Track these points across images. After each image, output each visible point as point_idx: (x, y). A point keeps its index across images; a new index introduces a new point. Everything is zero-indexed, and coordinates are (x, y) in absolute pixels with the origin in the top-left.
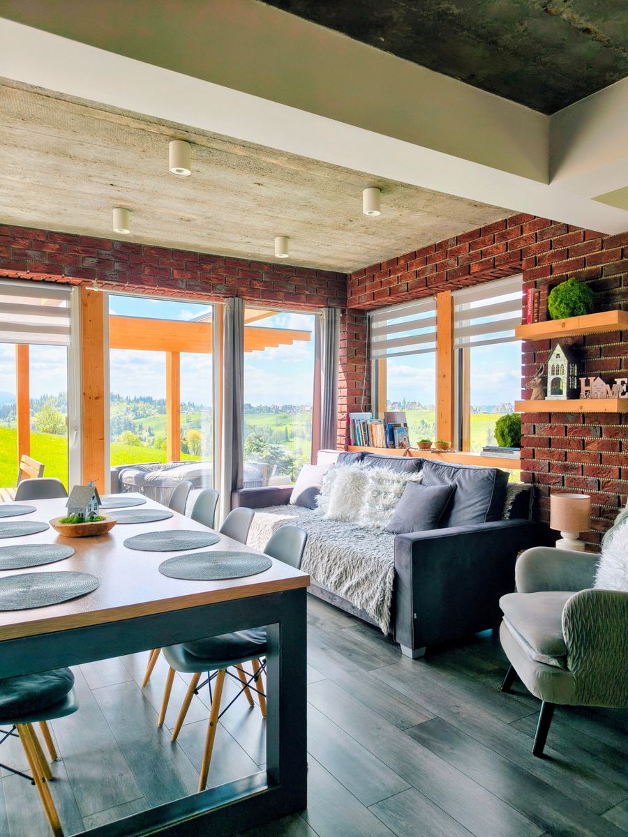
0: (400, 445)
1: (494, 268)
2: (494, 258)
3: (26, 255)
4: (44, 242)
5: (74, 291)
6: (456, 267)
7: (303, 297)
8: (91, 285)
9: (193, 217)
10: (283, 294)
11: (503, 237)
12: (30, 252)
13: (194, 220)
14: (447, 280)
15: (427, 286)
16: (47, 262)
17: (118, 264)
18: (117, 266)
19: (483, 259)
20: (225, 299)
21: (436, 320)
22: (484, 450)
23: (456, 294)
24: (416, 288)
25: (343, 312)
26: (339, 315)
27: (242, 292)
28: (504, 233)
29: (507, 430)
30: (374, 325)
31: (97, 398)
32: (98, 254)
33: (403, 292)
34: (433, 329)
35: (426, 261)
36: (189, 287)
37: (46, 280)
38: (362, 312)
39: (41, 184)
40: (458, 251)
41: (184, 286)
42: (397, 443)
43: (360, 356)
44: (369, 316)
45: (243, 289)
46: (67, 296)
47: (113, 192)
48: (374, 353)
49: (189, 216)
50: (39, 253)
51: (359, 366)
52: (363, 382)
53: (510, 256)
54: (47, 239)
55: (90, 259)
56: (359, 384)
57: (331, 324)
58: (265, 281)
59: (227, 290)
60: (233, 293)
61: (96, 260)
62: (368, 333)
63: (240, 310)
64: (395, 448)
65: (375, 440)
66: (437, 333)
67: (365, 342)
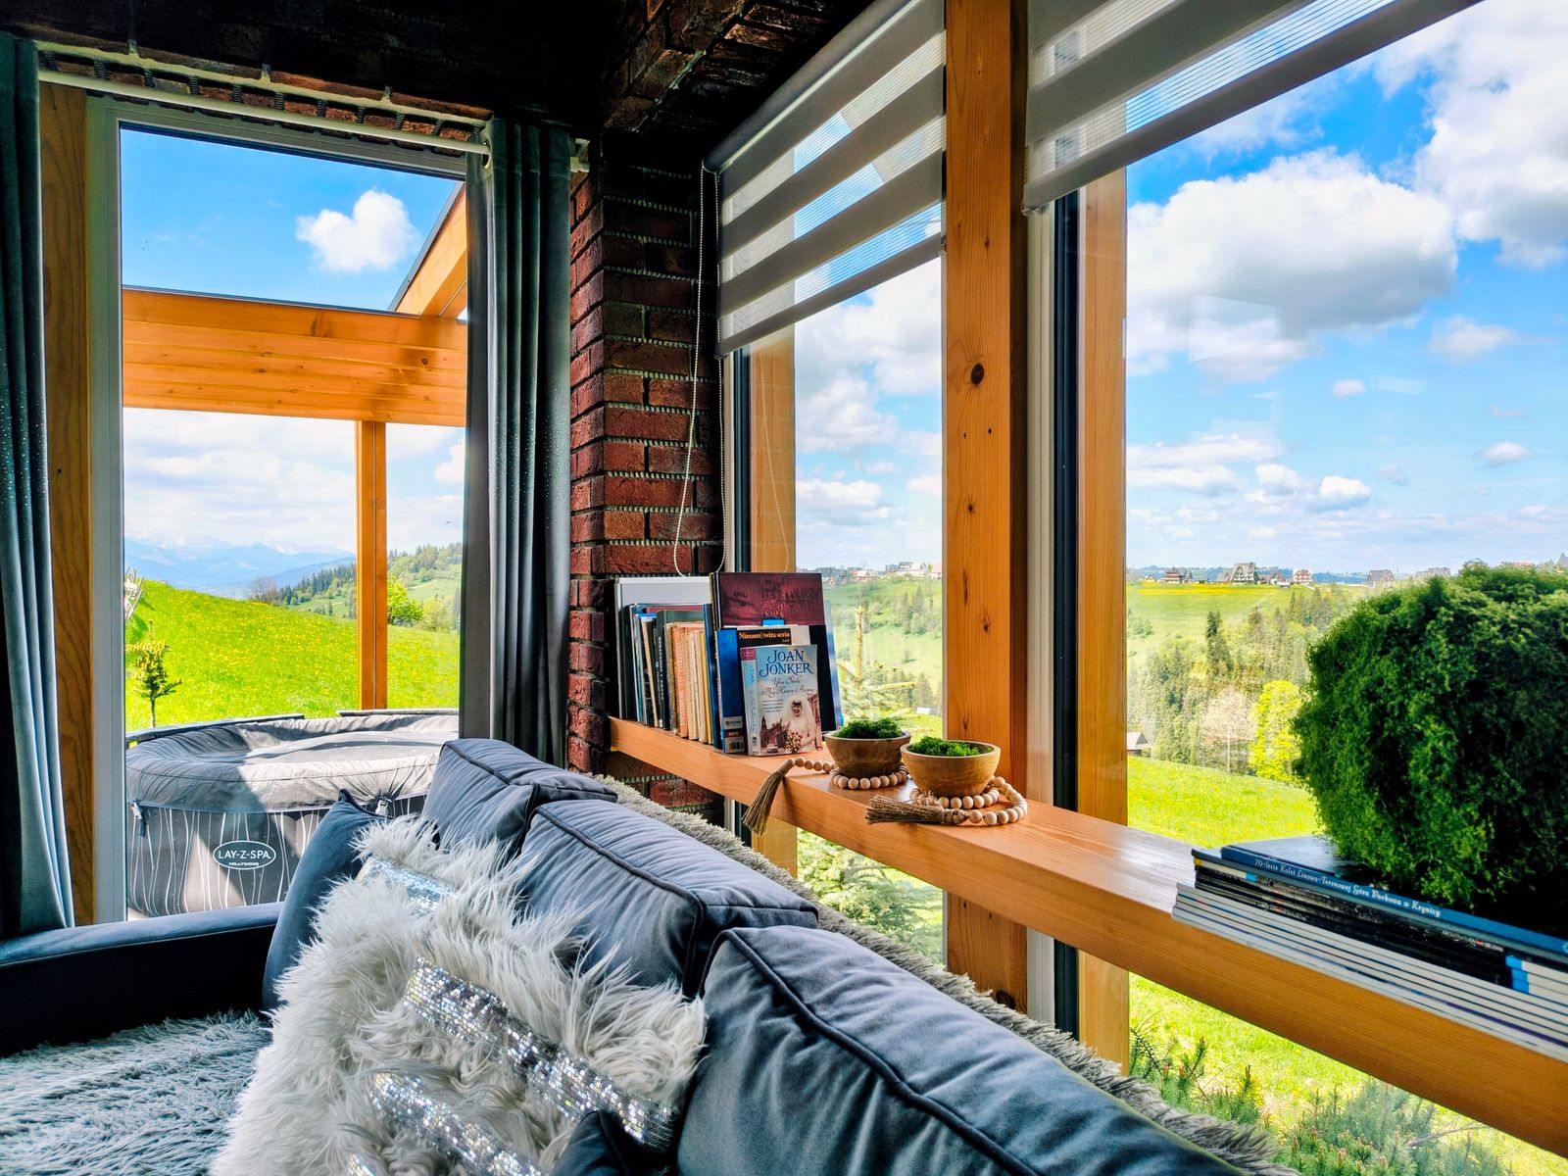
0: (766, 736)
21: (942, 89)
30: (733, 206)
42: (754, 732)
43: (669, 343)
51: (666, 380)
64: (745, 753)
65: (683, 706)
66: (944, 154)
67: (696, 285)
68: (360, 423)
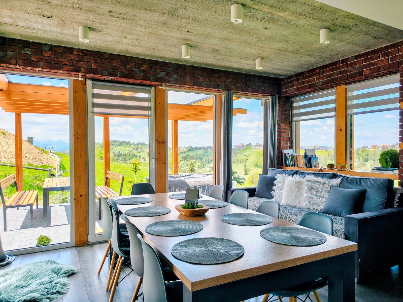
1: (380, 72)
2: (380, 66)
3: (134, 71)
4: (141, 64)
5: (153, 89)
6: (354, 72)
7: (261, 90)
8: (162, 85)
9: (220, 48)
10: (251, 89)
11: (385, 55)
12: (135, 69)
13: (220, 50)
14: (348, 79)
15: (334, 83)
16: (143, 74)
17: (175, 75)
18: (175, 76)
19: (372, 67)
20: (223, 92)
21: (335, 101)
22: (373, 169)
23: (348, 87)
24: (327, 84)
25: (279, 98)
26: (277, 100)
27: (232, 88)
28: (386, 53)
29: (389, 159)
30: (295, 105)
31: (162, 143)
32: (166, 70)
33: (318, 86)
34: (333, 106)
35: (333, 70)
36: (207, 86)
37: (141, 83)
38: (288, 98)
39: (152, 32)
40: (356, 63)
41: (205, 86)
42: (313, 166)
43: (287, 121)
44: (291, 100)
45: (233, 87)
46: (149, 92)
47: (187, 36)
48: (295, 119)
49: (218, 48)
50: (139, 70)
51: (287, 125)
52: (289, 134)
53: (391, 65)
54: (143, 63)
55: (163, 73)
56: (287, 135)
57: (273, 104)
58: (243, 83)
59: (225, 88)
60: (228, 89)
61: (165, 73)
62: (292, 108)
63: (231, 98)
64: (311, 168)
65: (299, 164)
66: (336, 107)
67: (290, 114)
68: (174, 121)
